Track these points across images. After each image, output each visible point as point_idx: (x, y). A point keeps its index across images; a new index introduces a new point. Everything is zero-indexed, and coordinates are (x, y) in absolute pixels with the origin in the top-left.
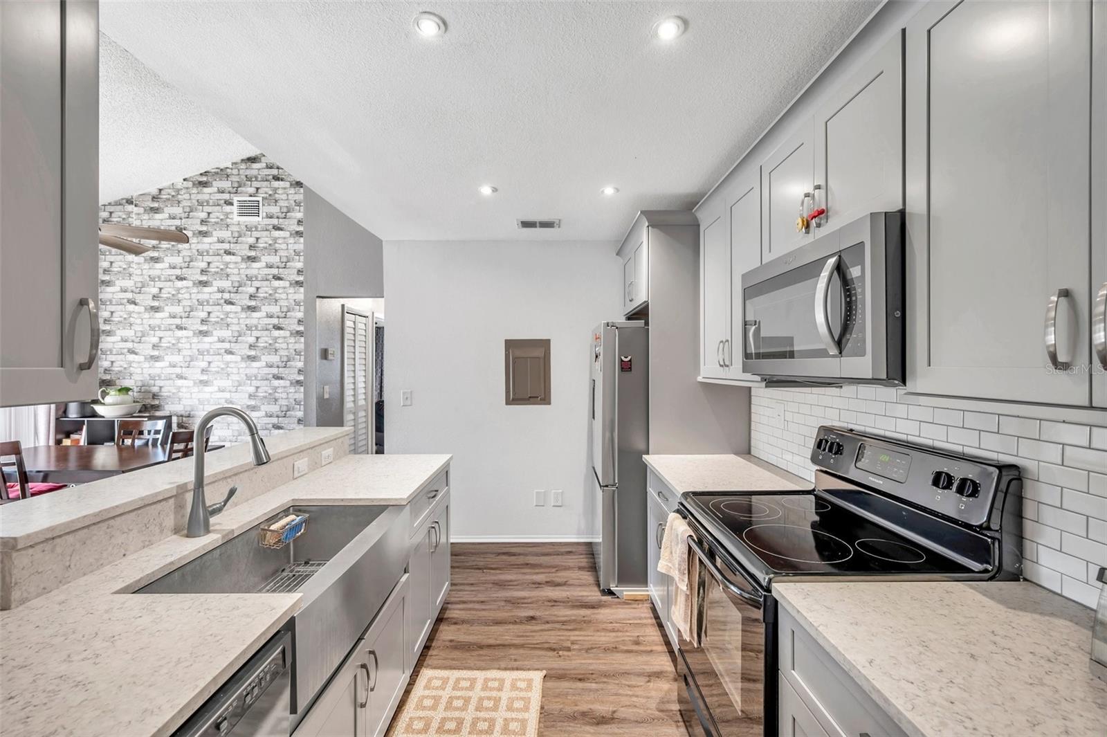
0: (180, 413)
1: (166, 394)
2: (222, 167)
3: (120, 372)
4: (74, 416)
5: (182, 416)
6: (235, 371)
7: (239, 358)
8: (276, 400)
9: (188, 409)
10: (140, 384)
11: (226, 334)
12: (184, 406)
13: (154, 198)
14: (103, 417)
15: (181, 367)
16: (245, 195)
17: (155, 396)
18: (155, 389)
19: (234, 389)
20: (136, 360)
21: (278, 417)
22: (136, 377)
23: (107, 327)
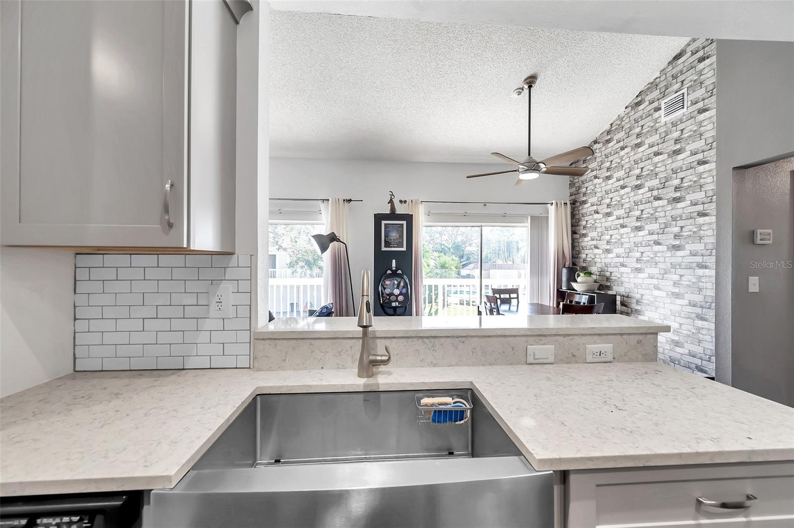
0: (622, 294)
1: (613, 278)
2: (652, 81)
3: (590, 261)
4: (565, 289)
5: (623, 296)
6: (662, 260)
7: (665, 248)
8: (700, 290)
9: (627, 291)
10: (600, 270)
11: (655, 227)
12: (625, 288)
13: (609, 132)
14: (577, 291)
15: (623, 257)
16: (672, 94)
17: (608, 279)
18: (608, 274)
19: (661, 277)
20: (598, 253)
21: (702, 307)
22: (599, 265)
23: (584, 232)
